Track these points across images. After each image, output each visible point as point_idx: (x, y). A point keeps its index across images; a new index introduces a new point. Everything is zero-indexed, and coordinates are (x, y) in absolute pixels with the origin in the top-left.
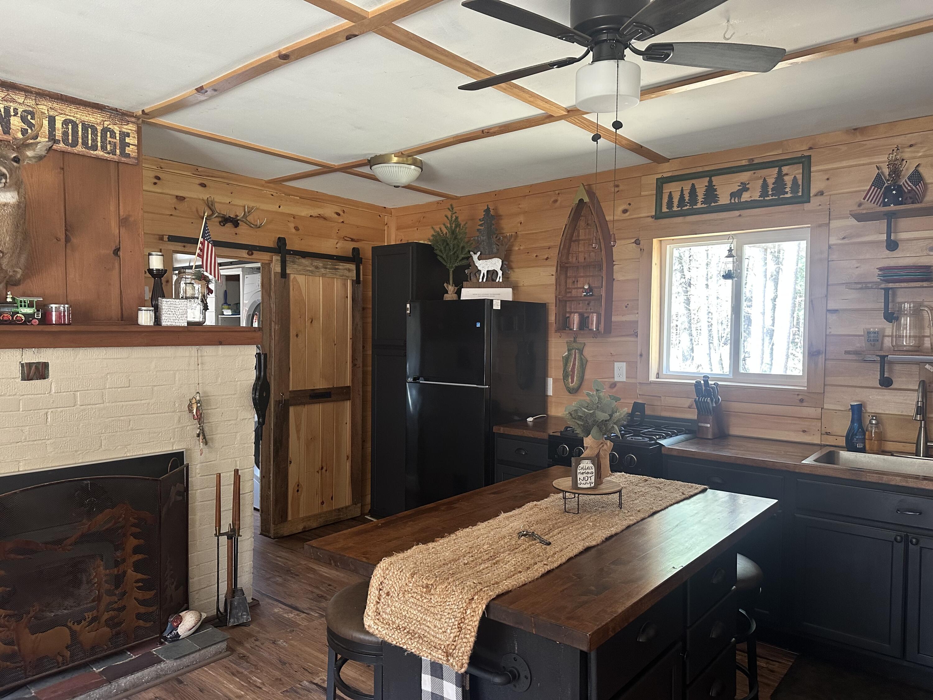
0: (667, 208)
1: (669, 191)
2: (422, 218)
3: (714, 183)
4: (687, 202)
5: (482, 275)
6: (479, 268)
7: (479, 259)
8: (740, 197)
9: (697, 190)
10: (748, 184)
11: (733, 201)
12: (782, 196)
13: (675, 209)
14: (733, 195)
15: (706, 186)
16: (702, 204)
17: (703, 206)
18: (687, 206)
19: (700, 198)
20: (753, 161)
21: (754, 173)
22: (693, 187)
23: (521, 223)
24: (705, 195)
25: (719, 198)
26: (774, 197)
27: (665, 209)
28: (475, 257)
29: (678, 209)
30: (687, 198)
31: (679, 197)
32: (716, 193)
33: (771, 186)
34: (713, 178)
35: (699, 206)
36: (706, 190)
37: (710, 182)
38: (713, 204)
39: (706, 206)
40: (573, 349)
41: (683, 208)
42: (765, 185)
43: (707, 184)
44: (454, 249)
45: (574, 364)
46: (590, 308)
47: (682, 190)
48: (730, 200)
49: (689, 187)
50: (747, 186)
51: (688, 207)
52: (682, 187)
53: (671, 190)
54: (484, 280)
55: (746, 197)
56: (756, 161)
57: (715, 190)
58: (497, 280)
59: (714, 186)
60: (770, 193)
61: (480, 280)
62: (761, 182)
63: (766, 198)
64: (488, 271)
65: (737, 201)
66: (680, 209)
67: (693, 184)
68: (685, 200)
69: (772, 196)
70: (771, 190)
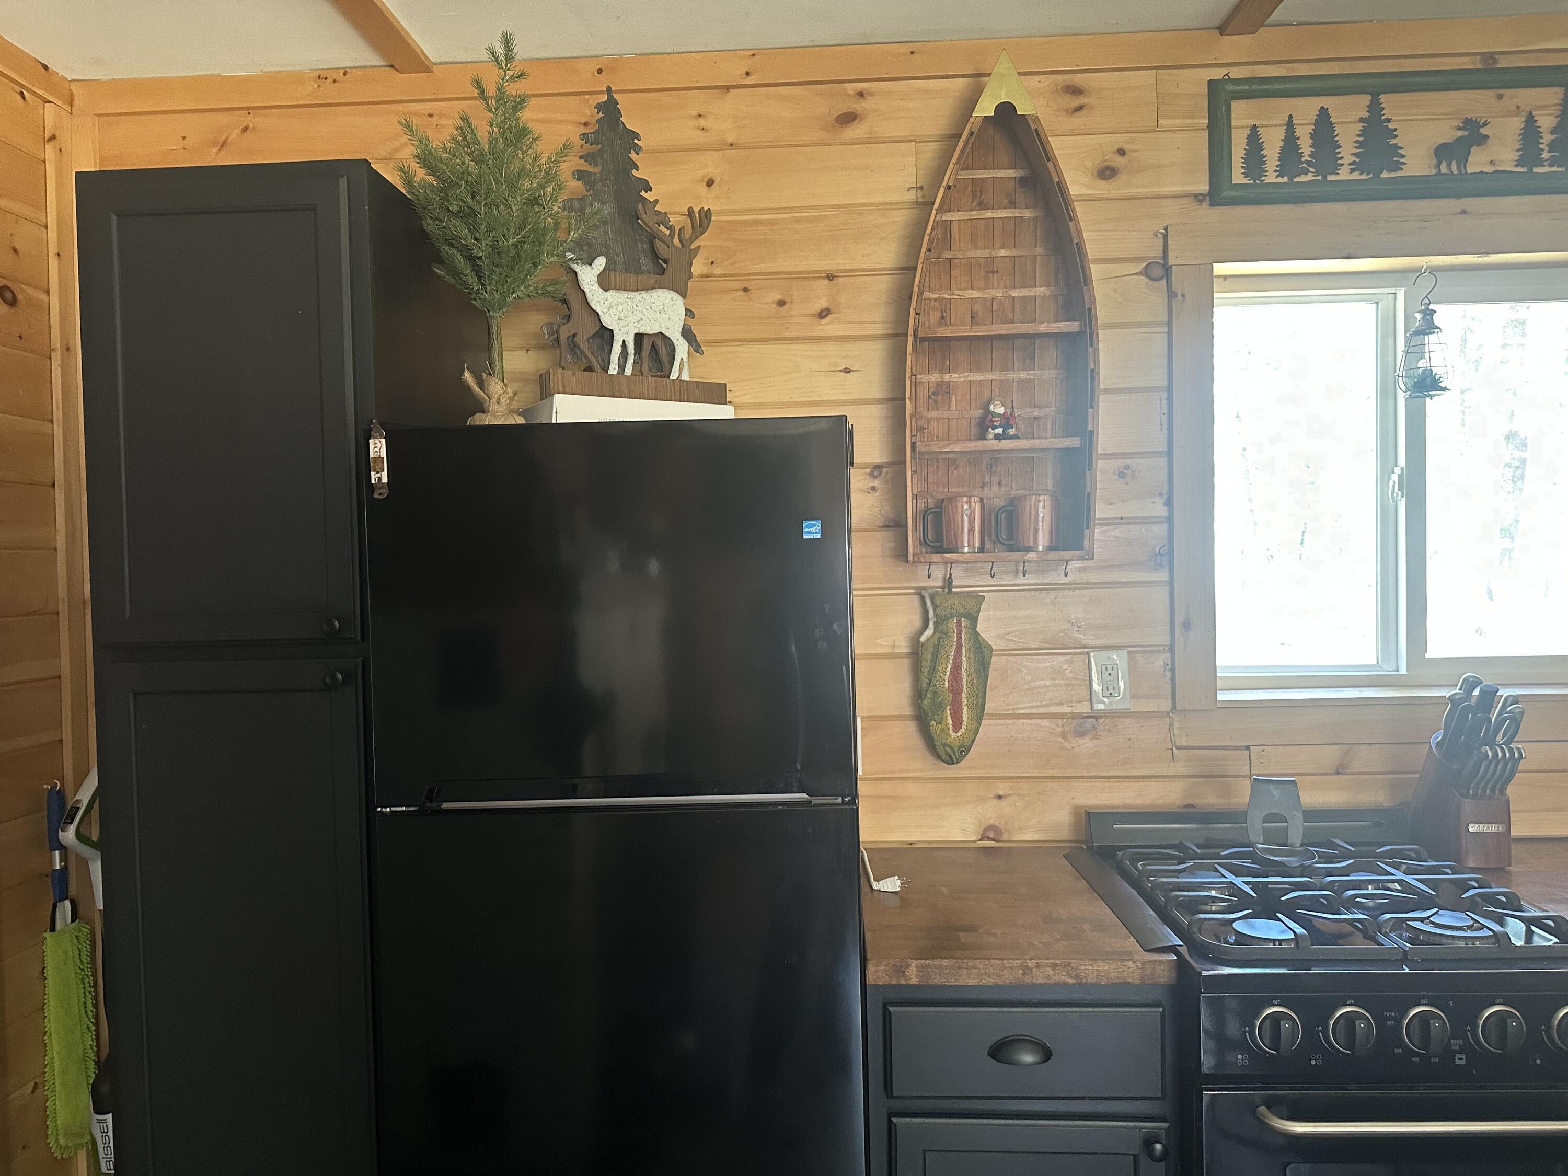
0: (1246, 175)
1: (1252, 122)
2: (238, 131)
3: (1387, 114)
4: (1307, 161)
5: (617, 349)
6: (607, 321)
7: (605, 282)
8: (1464, 160)
9: (1338, 129)
10: (1485, 124)
11: (1444, 169)
13: (1271, 177)
14: (1443, 152)
15: (1362, 120)
16: (1352, 171)
17: (1356, 176)
18: (1306, 172)
19: (1347, 152)
20: (1495, 61)
21: (1500, 97)
22: (1323, 120)
23: (710, 183)
24: (1360, 144)
25: (1401, 156)
26: (1554, 169)
27: (1238, 178)
28: (588, 276)
29: (1280, 180)
30: (1306, 147)
31: (1282, 144)
32: (1393, 142)
33: (1547, 138)
34: (1383, 98)
35: (1344, 174)
36: (1364, 132)
37: (1375, 108)
38: (1385, 175)
39: (1364, 177)
40: (952, 616)
41: (1297, 180)
42: (1530, 131)
43: (1366, 115)
45: (957, 667)
46: (996, 479)
47: (1290, 125)
48: (1438, 165)
49: (1313, 115)
50: (1483, 131)
51: (1310, 177)
52: (1291, 117)
53: (1258, 123)
54: (628, 371)
55: (1478, 162)
56: (1503, 63)
57: (1392, 133)
58: (674, 376)
59: (1389, 120)
60: (1545, 155)
61: (613, 370)
62: (1517, 123)
63: (1537, 170)
64: (639, 337)
65: (1456, 172)
66: (1285, 179)
67: (1323, 111)
68: (1301, 155)
69: (1551, 165)
70: (1547, 149)
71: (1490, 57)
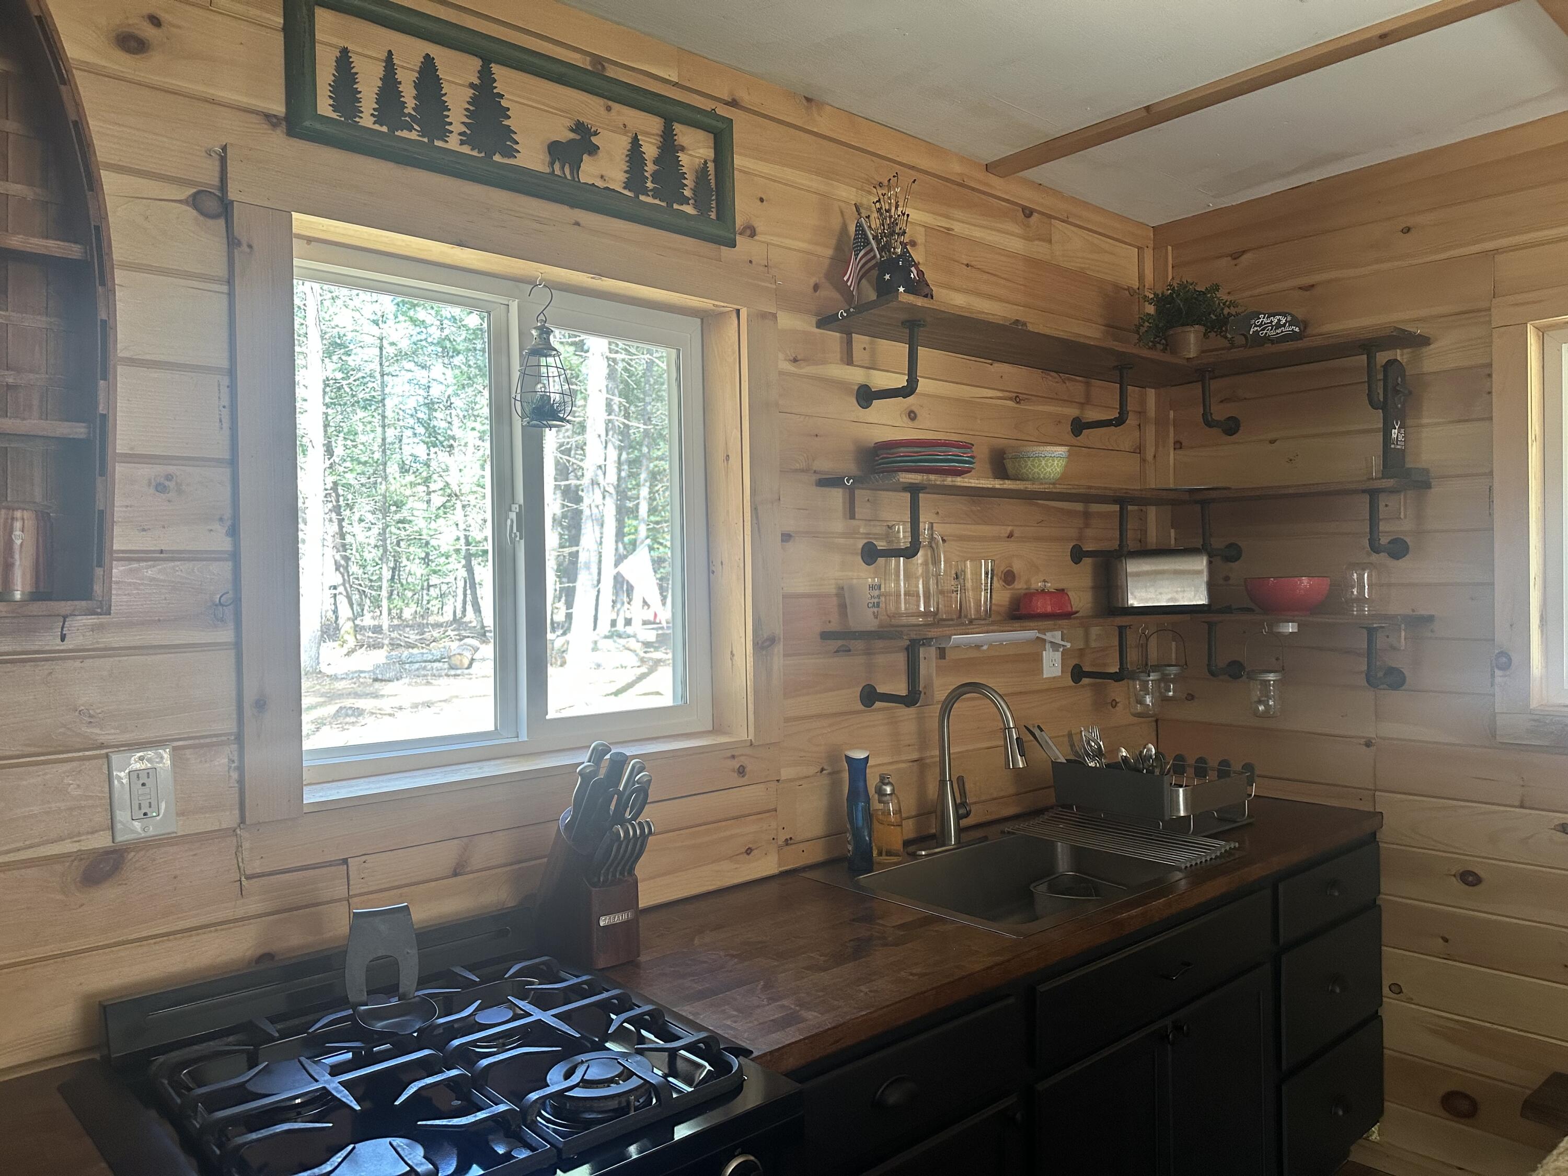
0: (334, 108)
1: (342, 43)
3: (499, 87)
4: (410, 115)
8: (576, 167)
9: (445, 87)
10: (596, 133)
11: (558, 172)
12: (676, 206)
13: (366, 121)
14: (555, 150)
15: (472, 85)
16: (462, 142)
17: (466, 149)
18: (411, 129)
19: (457, 118)
20: (603, 67)
21: (609, 108)
22: (428, 67)
24: (471, 114)
25: (514, 142)
26: (657, 202)
27: (325, 106)
29: (377, 127)
30: (409, 96)
31: (379, 82)
32: (506, 122)
33: (650, 168)
34: (494, 68)
35: (453, 143)
36: (474, 101)
37: (486, 76)
38: (497, 158)
39: (475, 153)
41: (398, 133)
42: (635, 154)
43: (476, 81)
47: (389, 63)
49: (416, 62)
50: (594, 140)
51: (413, 135)
52: (390, 53)
53: (349, 46)
55: (589, 172)
56: (611, 72)
57: (505, 112)
59: (501, 96)
60: (649, 185)
62: (624, 142)
63: (642, 198)
65: (569, 177)
66: (385, 129)
67: (428, 61)
68: (403, 104)
69: (654, 197)
70: (650, 179)
71: (598, 61)
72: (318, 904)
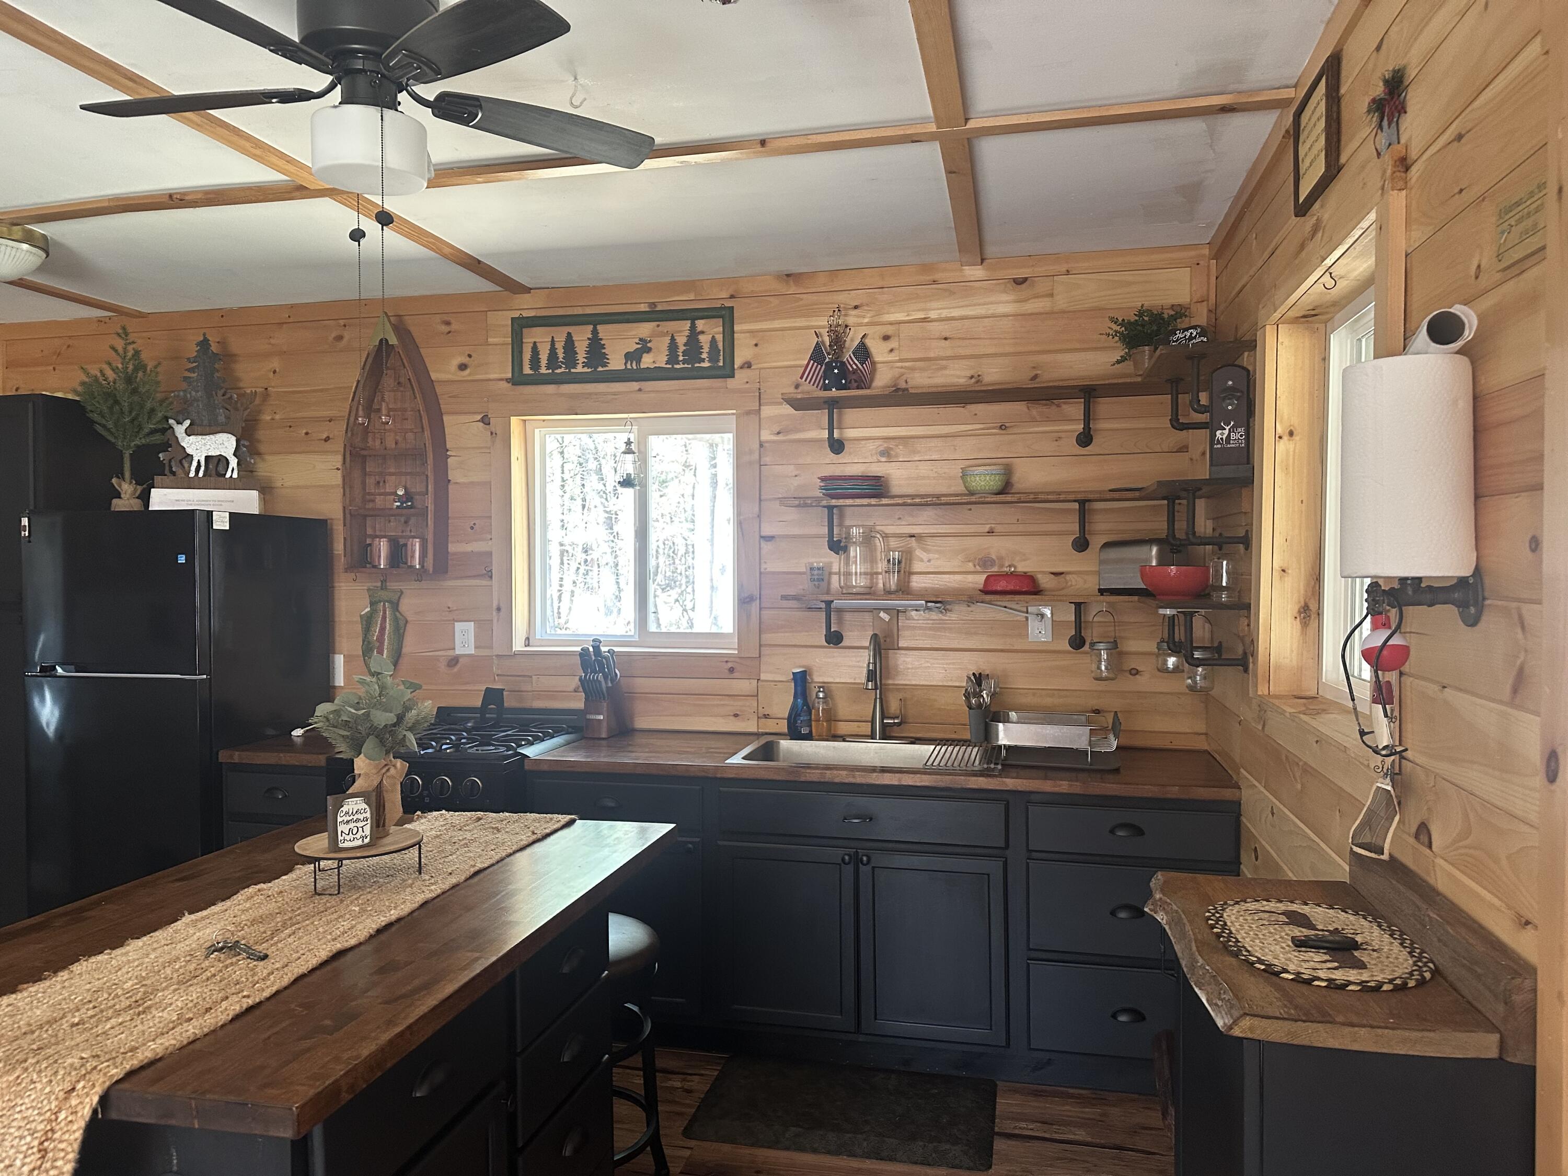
0: (531, 369)
1: (533, 340)
2: (65, 347)
3: (601, 335)
4: (561, 362)
5: (195, 464)
6: (189, 451)
7: (189, 432)
8: (639, 362)
9: (576, 344)
10: (650, 341)
11: (629, 366)
12: (697, 365)
13: (543, 370)
14: (629, 356)
15: (589, 339)
16: (583, 367)
17: (586, 370)
18: (561, 367)
19: (581, 357)
20: (656, 306)
21: (658, 326)
22: (569, 339)
23: (275, 372)
24: (588, 352)
25: (608, 359)
26: (686, 366)
27: (527, 370)
28: (180, 430)
29: (548, 371)
30: (561, 355)
31: (548, 352)
32: (603, 351)
33: (682, 348)
34: (599, 327)
35: (580, 369)
36: (590, 345)
37: (595, 332)
38: (600, 369)
39: (590, 370)
40: (380, 602)
41: (556, 371)
42: (673, 346)
43: (590, 336)
44: (130, 412)
45: (383, 629)
46: (409, 529)
47: (553, 342)
48: (625, 364)
49: (564, 336)
50: (649, 345)
51: (562, 370)
52: (553, 337)
53: (537, 340)
54: (201, 474)
55: (647, 361)
56: (659, 308)
57: (603, 347)
58: (228, 475)
59: (601, 339)
60: (681, 358)
61: (192, 474)
62: (667, 340)
63: (676, 366)
64: (208, 458)
65: (635, 368)
66: (550, 371)
67: (569, 334)
68: (558, 358)
69: (683, 364)
70: (681, 354)
71: (653, 304)
72: (522, 691)
